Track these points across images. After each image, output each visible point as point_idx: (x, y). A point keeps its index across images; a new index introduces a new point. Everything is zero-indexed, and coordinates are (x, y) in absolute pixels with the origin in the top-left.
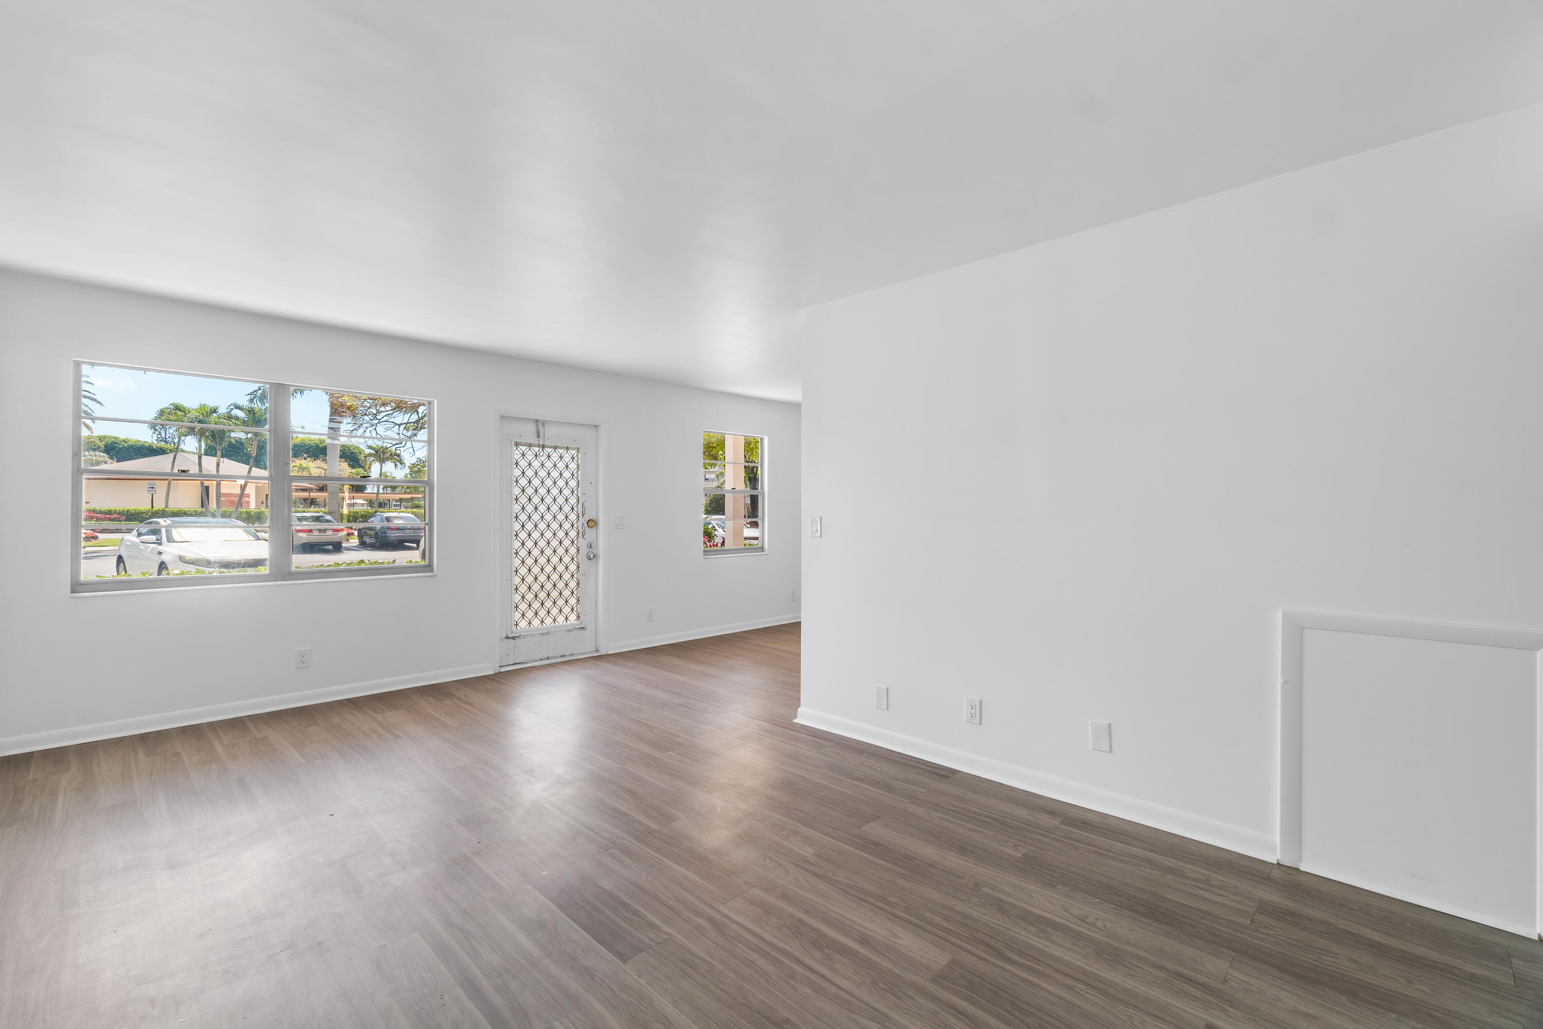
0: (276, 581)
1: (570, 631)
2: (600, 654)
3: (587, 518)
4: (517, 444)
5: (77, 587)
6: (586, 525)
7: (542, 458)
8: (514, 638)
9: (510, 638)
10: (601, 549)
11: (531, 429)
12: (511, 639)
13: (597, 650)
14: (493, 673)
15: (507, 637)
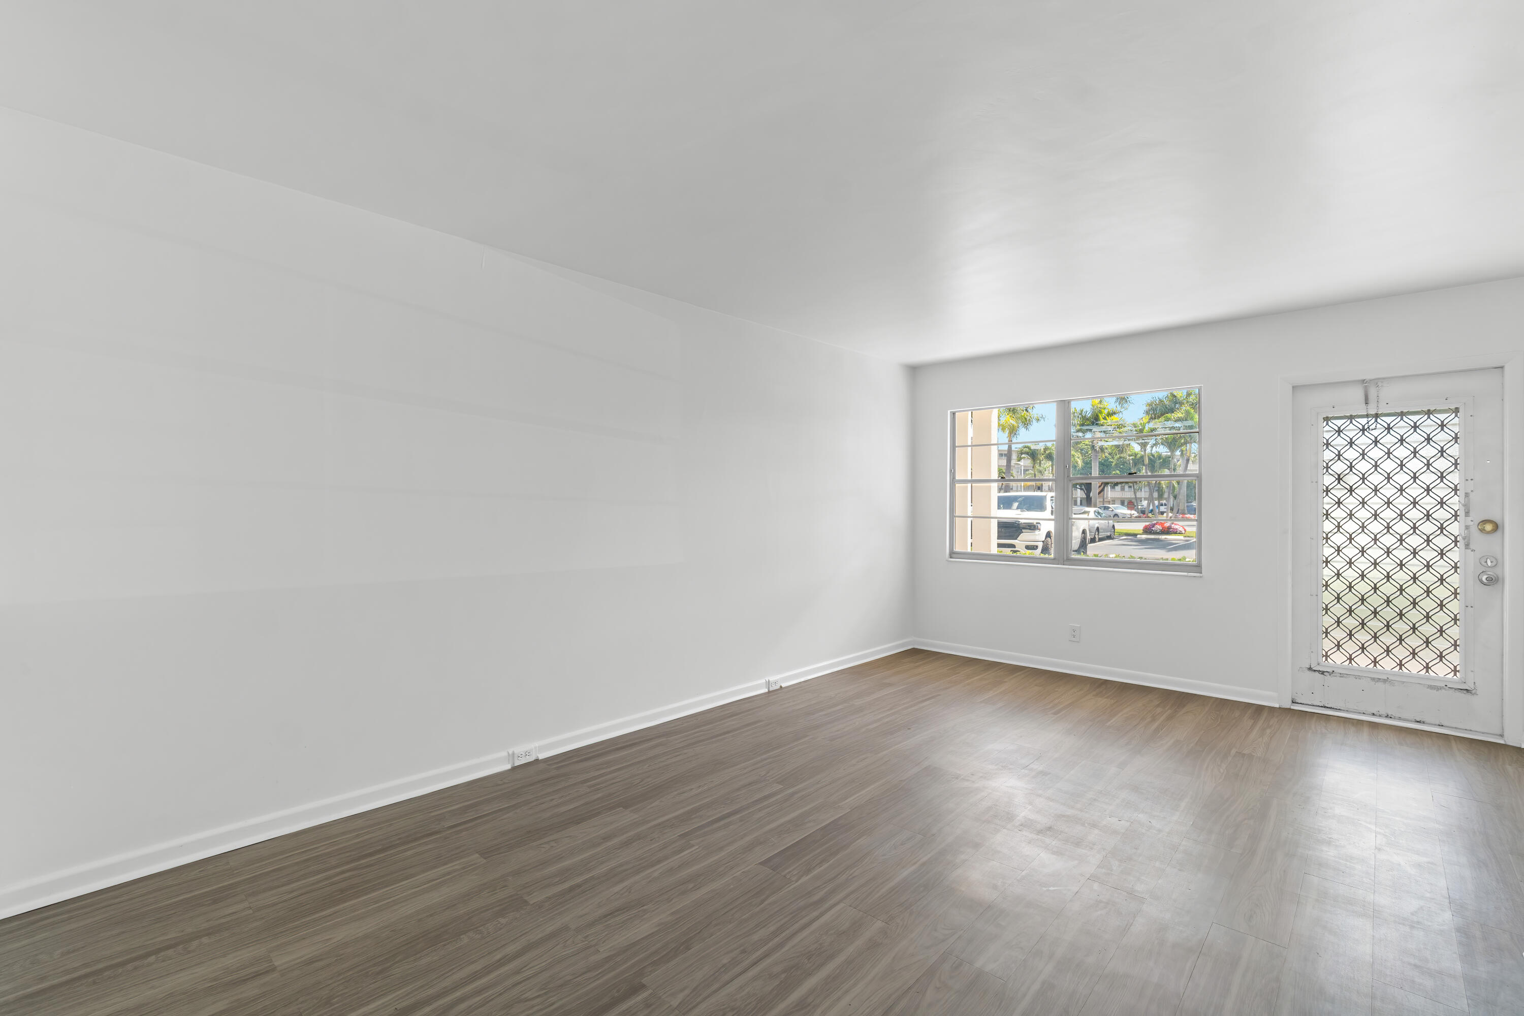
0: (1058, 564)
1: (1438, 688)
2: (1502, 742)
3: (1477, 516)
4: (1327, 419)
5: (952, 554)
6: (1474, 530)
7: (1375, 433)
8: (1323, 673)
9: (1315, 671)
10: (1508, 572)
11: (1357, 393)
12: (1317, 673)
13: (1502, 736)
14: (1277, 706)
15: (1310, 669)
